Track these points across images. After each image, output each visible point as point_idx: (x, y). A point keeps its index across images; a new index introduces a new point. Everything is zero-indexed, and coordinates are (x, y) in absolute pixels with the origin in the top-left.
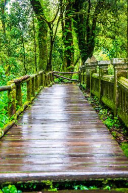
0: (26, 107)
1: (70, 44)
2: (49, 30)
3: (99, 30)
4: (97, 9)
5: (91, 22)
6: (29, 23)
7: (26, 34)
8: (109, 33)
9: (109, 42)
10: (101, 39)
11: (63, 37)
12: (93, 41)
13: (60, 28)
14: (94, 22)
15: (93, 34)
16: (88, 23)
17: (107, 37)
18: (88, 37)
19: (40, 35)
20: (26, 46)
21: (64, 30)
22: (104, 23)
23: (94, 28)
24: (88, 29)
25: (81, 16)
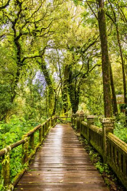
0: (38, 148)
1: (66, 101)
2: (54, 93)
3: (81, 93)
4: (80, 82)
5: (77, 89)
6: (44, 89)
7: (42, 95)
8: (86, 95)
9: (86, 99)
10: (82, 98)
11: (62, 97)
12: (78, 99)
13: (60, 92)
14: (79, 89)
15: (78, 96)
16: (75, 89)
17: (85, 97)
18: (75, 97)
19: (49, 96)
20: (42, 101)
21: (62, 93)
22: (83, 90)
23: (79, 92)
24: (75, 93)
25: (72, 86)
